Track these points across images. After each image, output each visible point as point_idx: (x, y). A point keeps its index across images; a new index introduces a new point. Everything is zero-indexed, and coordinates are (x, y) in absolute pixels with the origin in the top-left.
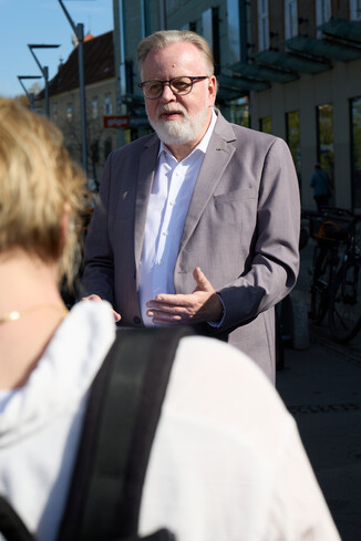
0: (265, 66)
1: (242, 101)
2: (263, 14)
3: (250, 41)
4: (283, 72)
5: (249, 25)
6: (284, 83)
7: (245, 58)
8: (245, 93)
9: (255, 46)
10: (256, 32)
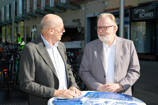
0: (29, 15)
1: (22, 22)
2: (28, 3)
3: (24, 9)
4: (33, 16)
5: (24, 6)
6: (33, 19)
7: (23, 13)
8: (23, 21)
9: (26, 10)
10: (26, 7)
